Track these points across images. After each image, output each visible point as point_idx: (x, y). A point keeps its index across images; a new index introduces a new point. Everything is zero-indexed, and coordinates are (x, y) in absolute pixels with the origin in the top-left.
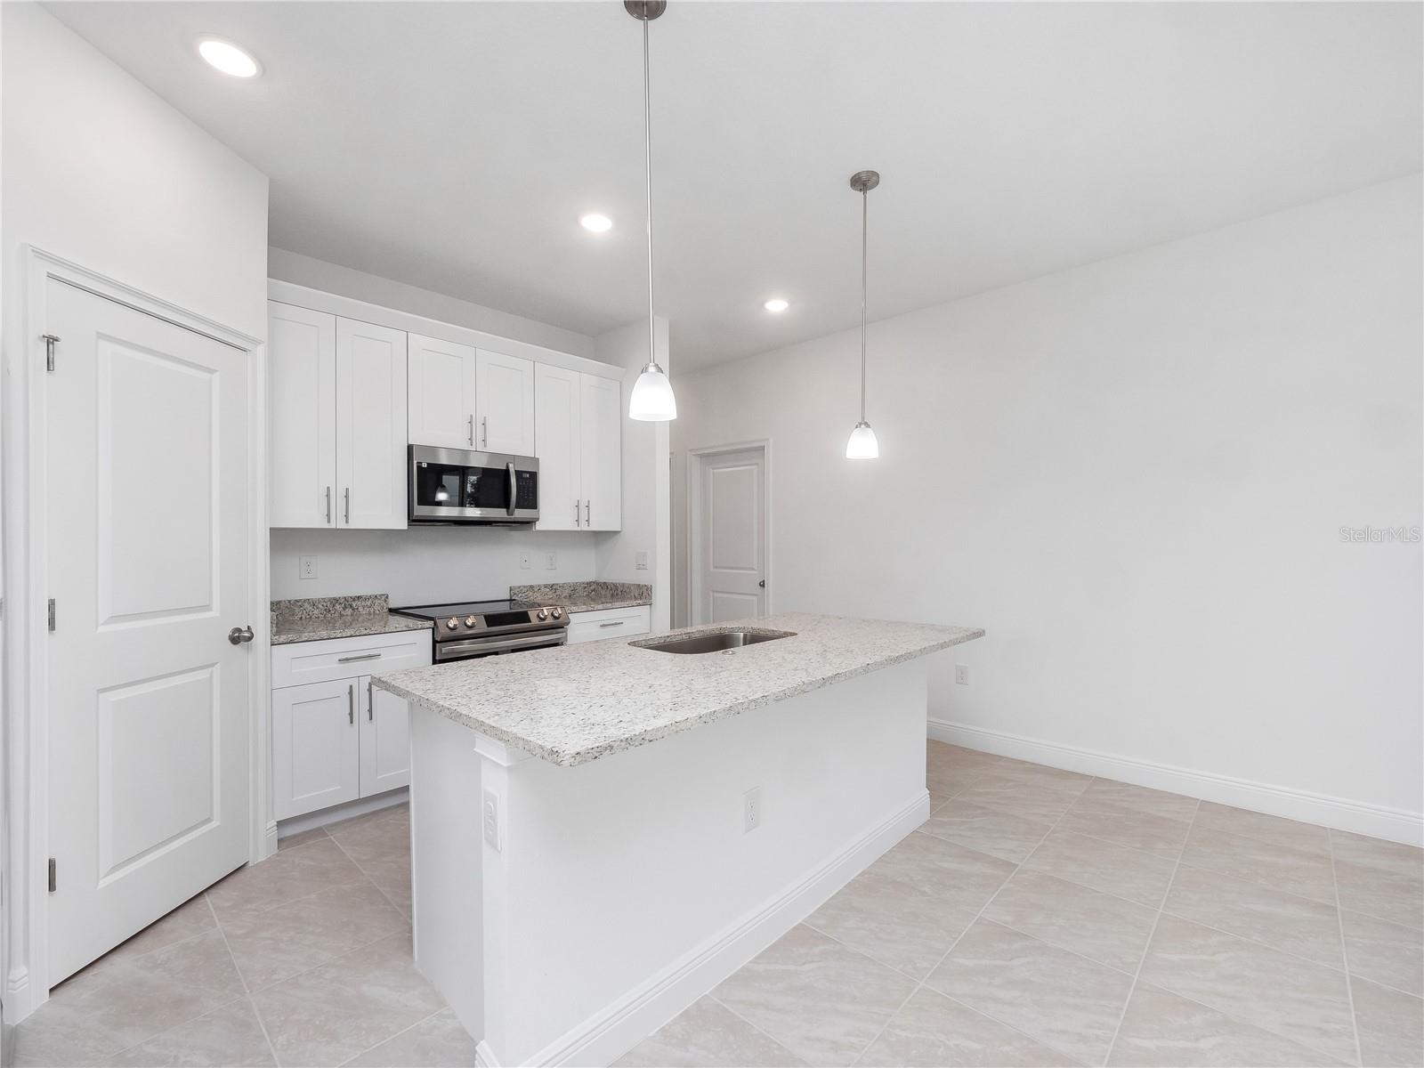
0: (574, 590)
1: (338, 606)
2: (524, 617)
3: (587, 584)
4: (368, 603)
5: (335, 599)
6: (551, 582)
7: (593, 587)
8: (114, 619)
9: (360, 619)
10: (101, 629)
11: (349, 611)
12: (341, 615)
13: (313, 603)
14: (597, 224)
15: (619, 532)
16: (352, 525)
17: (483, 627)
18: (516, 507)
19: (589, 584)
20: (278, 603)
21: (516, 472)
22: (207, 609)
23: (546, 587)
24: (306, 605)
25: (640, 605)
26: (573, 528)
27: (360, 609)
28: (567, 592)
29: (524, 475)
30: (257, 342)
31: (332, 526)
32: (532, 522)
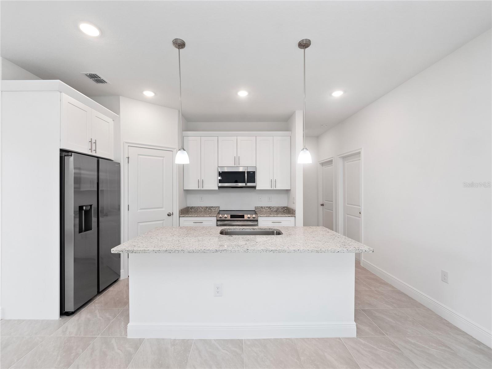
0: (278, 209)
1: (207, 209)
2: (243, 216)
3: (283, 207)
4: (215, 208)
5: (207, 207)
6: (269, 206)
7: (285, 209)
8: (141, 209)
9: (213, 212)
10: (139, 211)
11: (210, 210)
12: (208, 211)
13: (202, 208)
14: (243, 94)
15: (290, 190)
16: (204, 189)
17: (229, 218)
18: (247, 183)
19: (284, 207)
20: (195, 207)
21: (247, 172)
22: (162, 208)
23: (267, 207)
24: (201, 208)
25: (289, 216)
26: (269, 188)
27: (213, 210)
28: (275, 210)
29: (251, 173)
30: (174, 149)
31: (200, 189)
32: (255, 187)
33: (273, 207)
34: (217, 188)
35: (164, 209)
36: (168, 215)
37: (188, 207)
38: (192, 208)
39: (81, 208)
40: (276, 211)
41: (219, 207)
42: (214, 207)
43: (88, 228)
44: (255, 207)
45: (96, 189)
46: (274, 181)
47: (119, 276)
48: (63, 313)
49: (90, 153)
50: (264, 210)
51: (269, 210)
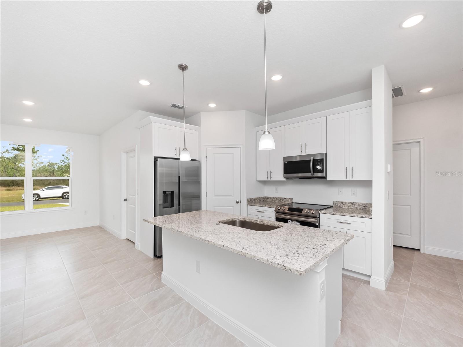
8: (215, 196)
12: (282, 202)
16: (272, 180)
20: (270, 197)
21: (314, 160)
22: (231, 196)
23: (349, 203)
24: (275, 199)
27: (286, 201)
28: (361, 207)
29: (318, 160)
30: (242, 145)
31: (269, 180)
32: (325, 177)
33: (358, 204)
34: (284, 179)
35: (233, 197)
37: (265, 197)
40: (363, 209)
41: (293, 199)
42: (288, 198)
44: (334, 202)
45: (177, 181)
46: (350, 169)
50: (345, 206)
51: (352, 207)
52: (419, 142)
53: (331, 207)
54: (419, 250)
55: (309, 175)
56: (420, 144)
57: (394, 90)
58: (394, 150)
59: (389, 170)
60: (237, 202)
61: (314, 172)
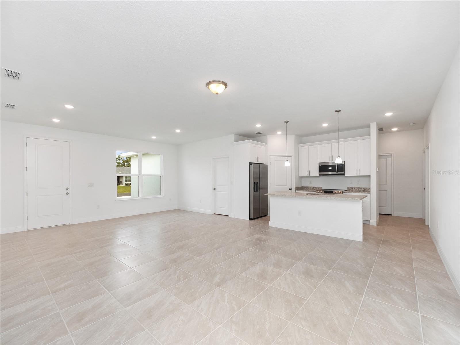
0: (365, 189)
1: (314, 188)
2: (332, 192)
3: (369, 188)
6: (358, 187)
11: (316, 189)
14: (325, 125)
16: (311, 176)
21: (338, 165)
23: (356, 188)
25: (366, 193)
26: (355, 175)
28: (362, 190)
30: (292, 155)
31: (308, 176)
32: (344, 174)
33: (361, 188)
34: (318, 175)
35: (287, 186)
36: (289, 189)
38: (305, 187)
39: (255, 183)
41: (321, 187)
42: (319, 187)
43: (257, 191)
44: (347, 188)
45: (259, 177)
46: (358, 170)
47: (267, 214)
48: (250, 219)
49: (257, 163)
50: (354, 190)
51: (357, 190)
52: (391, 155)
53: (346, 190)
54: (391, 215)
55: (335, 173)
56: (392, 156)
57: (379, 129)
58: (379, 159)
59: (378, 171)
60: (290, 189)
61: (338, 171)
